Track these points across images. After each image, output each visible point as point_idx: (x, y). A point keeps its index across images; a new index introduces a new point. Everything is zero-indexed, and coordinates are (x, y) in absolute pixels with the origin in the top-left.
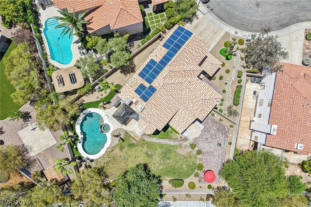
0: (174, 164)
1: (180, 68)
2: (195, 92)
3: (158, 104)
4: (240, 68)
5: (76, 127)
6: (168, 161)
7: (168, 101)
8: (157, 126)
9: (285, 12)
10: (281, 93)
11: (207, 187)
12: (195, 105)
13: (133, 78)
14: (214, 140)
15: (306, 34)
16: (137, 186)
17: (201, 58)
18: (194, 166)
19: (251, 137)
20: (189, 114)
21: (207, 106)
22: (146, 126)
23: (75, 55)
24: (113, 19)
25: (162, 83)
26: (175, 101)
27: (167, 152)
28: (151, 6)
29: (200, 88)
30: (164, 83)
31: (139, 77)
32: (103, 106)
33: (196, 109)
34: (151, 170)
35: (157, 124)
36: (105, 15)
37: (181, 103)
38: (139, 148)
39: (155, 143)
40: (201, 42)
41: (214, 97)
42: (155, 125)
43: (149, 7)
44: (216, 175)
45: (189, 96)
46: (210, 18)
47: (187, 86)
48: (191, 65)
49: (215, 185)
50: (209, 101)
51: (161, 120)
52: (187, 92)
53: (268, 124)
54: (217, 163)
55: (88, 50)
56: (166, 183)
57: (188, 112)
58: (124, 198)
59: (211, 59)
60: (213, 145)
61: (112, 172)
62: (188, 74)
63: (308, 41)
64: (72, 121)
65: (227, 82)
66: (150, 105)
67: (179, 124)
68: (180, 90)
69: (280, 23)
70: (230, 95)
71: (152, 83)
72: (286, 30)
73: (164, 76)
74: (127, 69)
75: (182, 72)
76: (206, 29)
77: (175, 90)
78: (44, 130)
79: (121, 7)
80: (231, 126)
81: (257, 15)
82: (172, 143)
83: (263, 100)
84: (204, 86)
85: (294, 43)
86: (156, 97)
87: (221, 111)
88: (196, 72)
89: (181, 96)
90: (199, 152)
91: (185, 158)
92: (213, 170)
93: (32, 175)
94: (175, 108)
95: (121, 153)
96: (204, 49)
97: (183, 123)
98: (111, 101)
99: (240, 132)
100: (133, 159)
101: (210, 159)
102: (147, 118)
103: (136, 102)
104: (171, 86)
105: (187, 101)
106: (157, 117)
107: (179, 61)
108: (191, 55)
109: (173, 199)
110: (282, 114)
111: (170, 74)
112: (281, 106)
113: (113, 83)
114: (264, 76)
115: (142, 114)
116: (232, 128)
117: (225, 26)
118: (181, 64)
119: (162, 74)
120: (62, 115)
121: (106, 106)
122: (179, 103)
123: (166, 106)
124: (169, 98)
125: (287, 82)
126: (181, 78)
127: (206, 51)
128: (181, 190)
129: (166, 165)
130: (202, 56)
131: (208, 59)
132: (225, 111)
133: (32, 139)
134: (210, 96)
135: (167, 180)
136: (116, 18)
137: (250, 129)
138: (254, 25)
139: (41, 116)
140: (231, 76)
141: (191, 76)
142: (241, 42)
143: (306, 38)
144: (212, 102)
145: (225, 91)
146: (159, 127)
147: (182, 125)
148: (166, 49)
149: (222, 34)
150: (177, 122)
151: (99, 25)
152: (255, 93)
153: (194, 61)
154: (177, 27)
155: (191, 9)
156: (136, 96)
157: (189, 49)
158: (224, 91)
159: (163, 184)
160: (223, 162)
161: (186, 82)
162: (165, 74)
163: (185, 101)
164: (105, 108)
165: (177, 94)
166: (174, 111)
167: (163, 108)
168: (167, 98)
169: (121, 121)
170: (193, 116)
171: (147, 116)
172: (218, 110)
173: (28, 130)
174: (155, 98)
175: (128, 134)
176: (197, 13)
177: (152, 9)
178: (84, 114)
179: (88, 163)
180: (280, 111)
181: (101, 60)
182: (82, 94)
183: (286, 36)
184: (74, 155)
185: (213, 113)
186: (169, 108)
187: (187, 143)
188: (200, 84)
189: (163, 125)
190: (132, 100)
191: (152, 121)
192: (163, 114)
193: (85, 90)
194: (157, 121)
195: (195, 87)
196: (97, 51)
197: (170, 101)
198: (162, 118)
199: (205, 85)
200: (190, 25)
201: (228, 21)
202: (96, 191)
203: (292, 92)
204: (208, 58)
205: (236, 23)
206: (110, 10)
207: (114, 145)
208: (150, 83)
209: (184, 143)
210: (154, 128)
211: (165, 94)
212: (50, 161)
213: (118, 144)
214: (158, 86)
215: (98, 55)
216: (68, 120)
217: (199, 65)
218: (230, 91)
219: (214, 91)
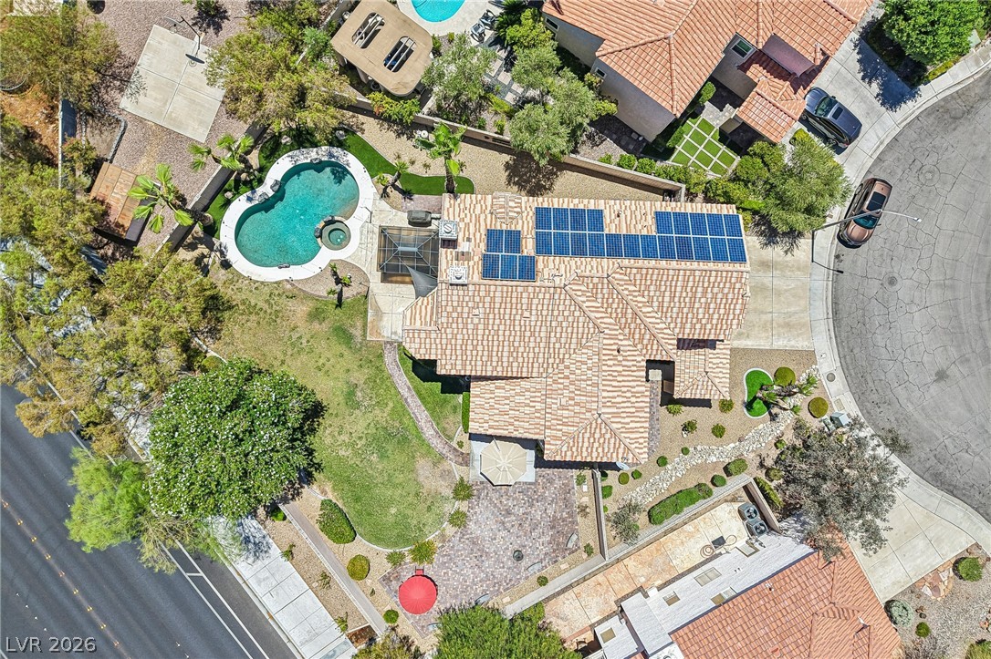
0: (380, 480)
1: (635, 299)
2: (604, 382)
3: (502, 311)
4: (752, 455)
5: (280, 160)
6: (374, 458)
7: (528, 334)
8: (444, 356)
9: (977, 459)
10: (772, 602)
11: (386, 609)
12: (571, 411)
13: (516, 200)
14: (521, 533)
15: (967, 554)
16: (252, 422)
17: (700, 331)
18: (413, 535)
19: (599, 622)
20: (537, 411)
21: (592, 440)
22: (423, 327)
23: (461, 20)
24: (625, 40)
25: (563, 282)
26: (542, 350)
27: (398, 438)
28: (729, 112)
29: (625, 389)
30: (565, 285)
31: (531, 214)
32: (387, 187)
33: (564, 420)
34: (320, 432)
35: (448, 352)
36: (620, 11)
37: (550, 370)
38: (350, 359)
39: (396, 388)
40: (740, 301)
41: (628, 440)
42: (444, 347)
43: (721, 111)
44: (434, 607)
45: (583, 377)
46: (817, 284)
47: (605, 352)
48: (664, 319)
49: (406, 625)
50: (608, 436)
51: (469, 353)
52: (589, 362)
53: (669, 634)
54: (468, 586)
55: (499, 41)
56: (313, 497)
57: (538, 406)
58: (195, 412)
59: (718, 361)
60: (504, 543)
61: (237, 336)
62: (637, 331)
63: (952, 574)
64: (288, 139)
65: (691, 449)
66: (482, 294)
67: (492, 408)
68: (579, 343)
69: (941, 468)
70: (665, 485)
71: (541, 258)
72: (937, 496)
73: (584, 274)
74: (526, 175)
75: (630, 311)
76: (779, 294)
77: (569, 330)
78: (212, 83)
79: (670, 34)
80: (589, 550)
81: (918, 394)
82: (429, 432)
83: (719, 575)
84: (637, 395)
85: (921, 543)
86: (515, 294)
87: (608, 491)
88: (655, 347)
89: (567, 356)
90: (458, 519)
91: (417, 495)
92: (442, 590)
93: (72, 141)
94: (525, 365)
95: (302, 325)
96: (729, 323)
97: (502, 418)
98: (415, 197)
99: (591, 582)
100: (312, 364)
101: (463, 560)
102: (444, 314)
103: (463, 254)
104: (572, 308)
105: (566, 382)
106: (466, 337)
107: (652, 283)
108: (687, 300)
109: (286, 549)
110: (721, 648)
111: (600, 286)
112: (740, 629)
113: (464, 168)
114: (779, 532)
115: (444, 292)
116: (585, 556)
117: (825, 336)
118: (646, 293)
119: (584, 263)
120: (285, 98)
121: (395, 194)
122: (545, 365)
123: (512, 339)
124: (538, 328)
125: (812, 597)
126: (613, 321)
127: (727, 332)
128: (325, 549)
129: (361, 461)
130: (707, 332)
131: (711, 356)
132: (614, 504)
133: (165, 75)
134: (624, 430)
135: (324, 492)
136: (634, 44)
137: (618, 602)
138: (884, 407)
139: (242, 48)
140: (714, 447)
141: (637, 342)
142: (817, 407)
143: (956, 564)
144: (612, 446)
145: (665, 464)
146: (443, 362)
147: (496, 418)
148: (654, 228)
149: (801, 344)
150: (493, 400)
151: (584, 16)
152: (719, 542)
153: (679, 320)
154: (731, 211)
155: (801, 217)
156: (478, 241)
157: (701, 283)
158: (662, 462)
159: (306, 490)
160: (482, 600)
161: (612, 342)
162: (590, 272)
163: (562, 376)
164: (385, 195)
165: (563, 341)
166: (515, 369)
167: (501, 333)
168: (533, 324)
169: (384, 258)
170: (538, 426)
171: (450, 309)
172: (604, 484)
173: (183, 46)
174: (509, 294)
175: (365, 303)
176: (802, 240)
177: (724, 120)
178: (331, 155)
179: (214, 260)
180: (726, 635)
181: (498, 93)
182: (375, 110)
183: (921, 508)
184: (206, 209)
185: (584, 476)
186: (512, 348)
187: (459, 471)
188: (633, 381)
189: (459, 367)
190: (460, 240)
191: (449, 331)
192: (486, 347)
193: (394, 109)
194: (456, 345)
195: (615, 374)
196: (512, 64)
197: (532, 339)
198: (474, 352)
199: (639, 395)
200: (758, 246)
201: (844, 335)
202: (156, 329)
203: (797, 628)
204: (714, 354)
205: (854, 359)
206: (640, 14)
207: (308, 290)
208: (538, 252)
209: (453, 464)
210: (433, 351)
211: (541, 311)
212: (144, 161)
213: (321, 297)
214: (546, 277)
215: (505, 78)
216: (282, 125)
217: (679, 340)
218: (676, 476)
219: (642, 430)
